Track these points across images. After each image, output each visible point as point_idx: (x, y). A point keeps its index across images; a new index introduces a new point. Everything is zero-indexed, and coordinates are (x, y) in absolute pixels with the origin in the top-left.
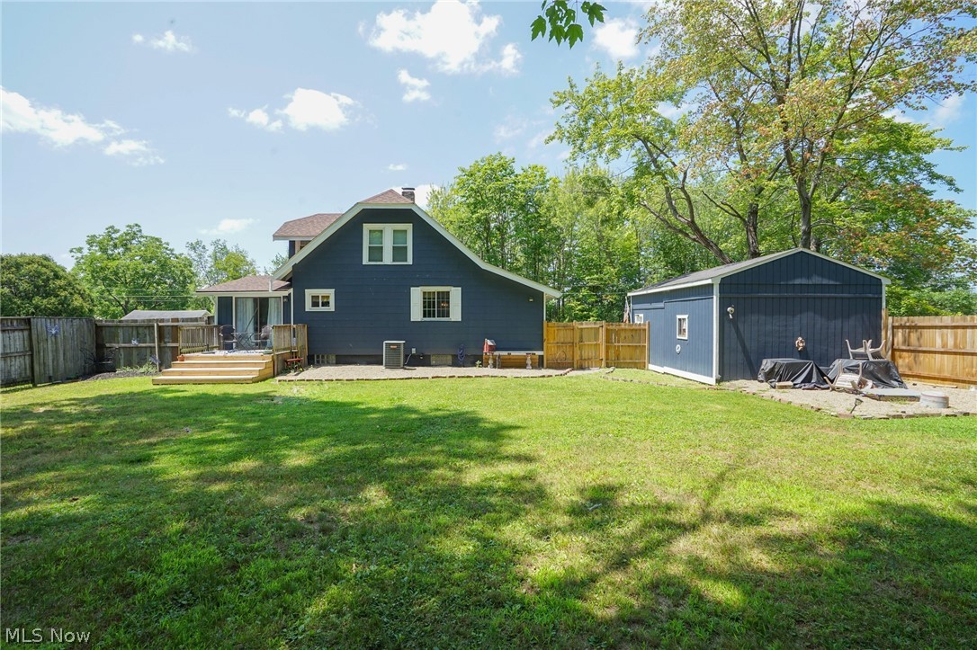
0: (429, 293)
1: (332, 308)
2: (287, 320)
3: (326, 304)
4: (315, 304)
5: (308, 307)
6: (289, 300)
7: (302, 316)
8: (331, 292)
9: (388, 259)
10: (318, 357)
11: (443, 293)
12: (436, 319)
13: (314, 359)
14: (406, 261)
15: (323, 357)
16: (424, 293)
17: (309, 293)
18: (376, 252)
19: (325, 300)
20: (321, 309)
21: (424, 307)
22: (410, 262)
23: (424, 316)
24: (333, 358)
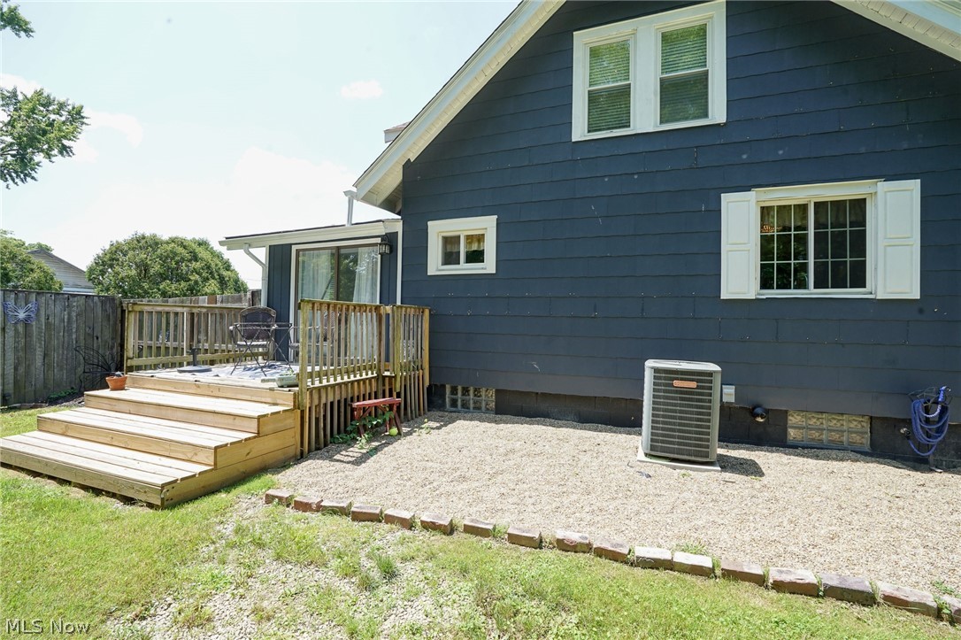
0: (783, 210)
1: (489, 266)
2: (387, 296)
3: (475, 256)
4: (450, 257)
5: (435, 265)
6: (393, 249)
7: (422, 290)
8: (486, 226)
9: (645, 116)
10: (454, 390)
11: (838, 205)
12: (812, 292)
13: (443, 396)
14: (706, 115)
15: (466, 391)
16: (765, 212)
17: (437, 230)
18: (612, 104)
19: (475, 247)
20: (464, 268)
21: (766, 254)
22: (718, 112)
23: (766, 283)
24: (489, 397)
